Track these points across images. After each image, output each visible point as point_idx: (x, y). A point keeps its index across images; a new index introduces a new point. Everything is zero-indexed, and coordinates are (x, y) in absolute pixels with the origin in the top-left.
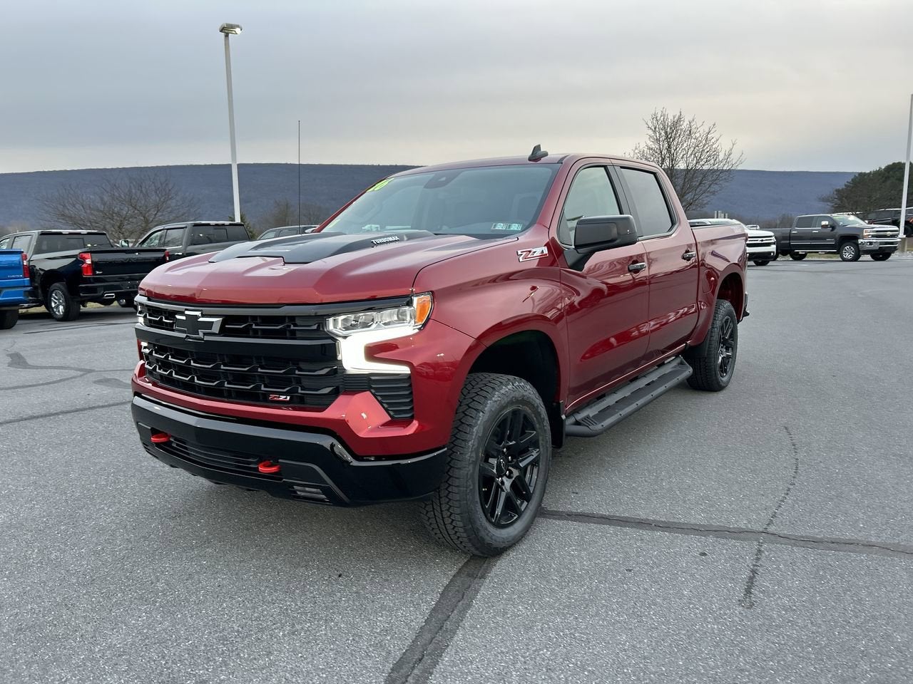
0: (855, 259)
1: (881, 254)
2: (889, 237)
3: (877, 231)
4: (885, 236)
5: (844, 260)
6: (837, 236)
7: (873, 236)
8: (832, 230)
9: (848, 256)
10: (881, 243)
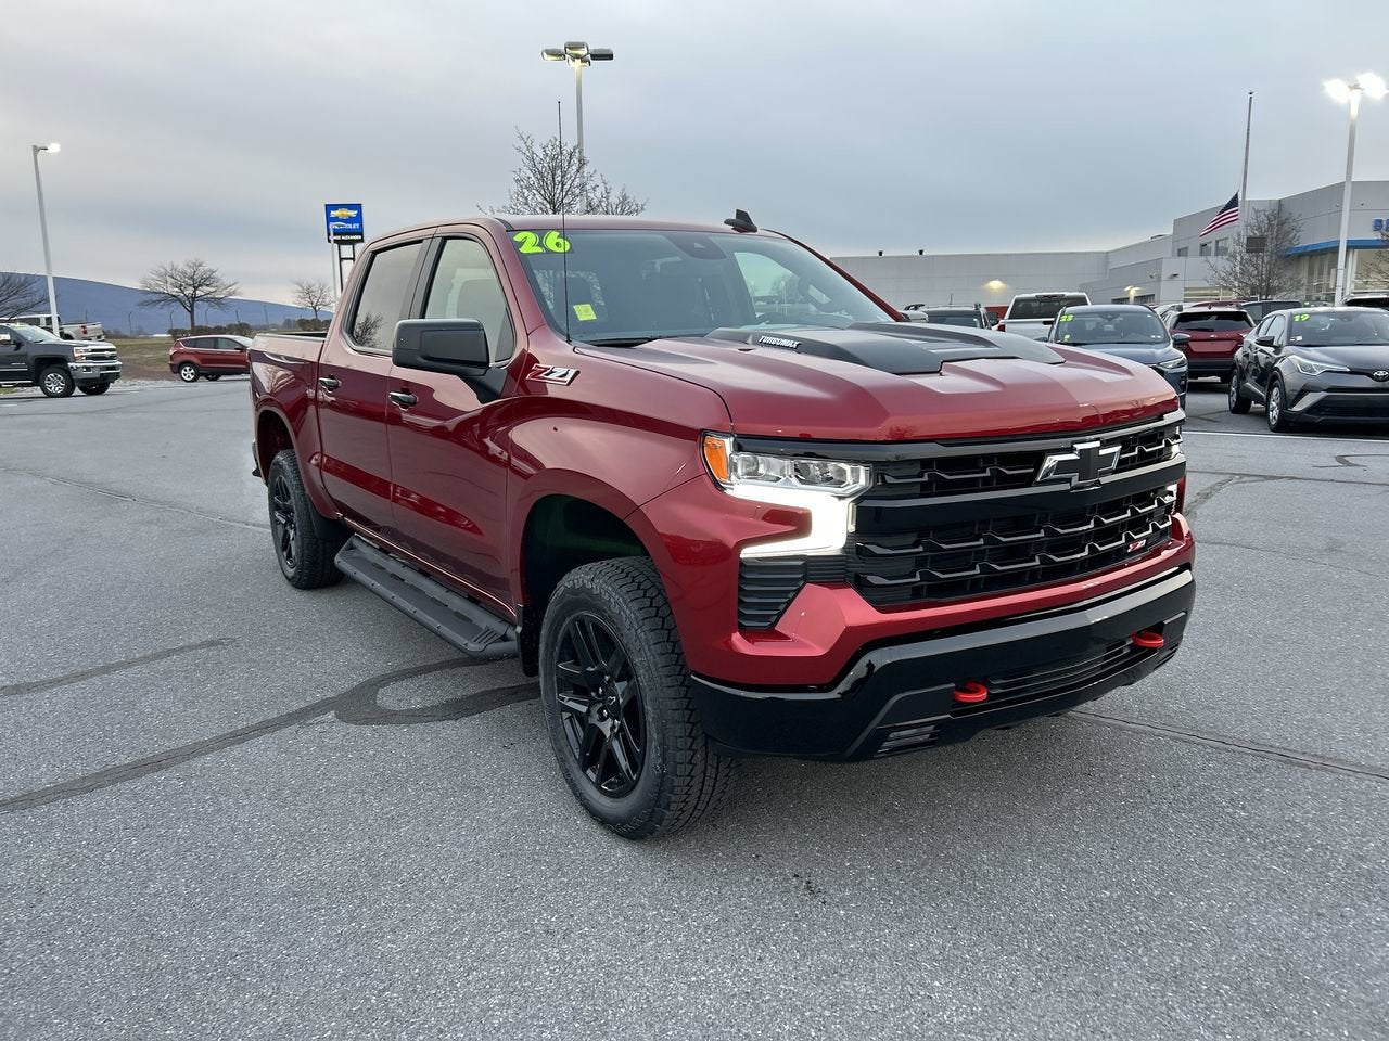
0: (67, 393)
1: (96, 386)
2: (107, 359)
3: (93, 350)
4: (103, 358)
5: (50, 395)
6: (29, 358)
7: (88, 358)
8: (17, 349)
9: (56, 389)
10: (102, 368)
